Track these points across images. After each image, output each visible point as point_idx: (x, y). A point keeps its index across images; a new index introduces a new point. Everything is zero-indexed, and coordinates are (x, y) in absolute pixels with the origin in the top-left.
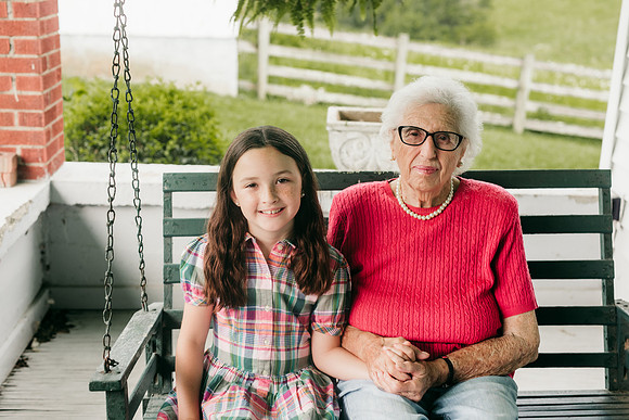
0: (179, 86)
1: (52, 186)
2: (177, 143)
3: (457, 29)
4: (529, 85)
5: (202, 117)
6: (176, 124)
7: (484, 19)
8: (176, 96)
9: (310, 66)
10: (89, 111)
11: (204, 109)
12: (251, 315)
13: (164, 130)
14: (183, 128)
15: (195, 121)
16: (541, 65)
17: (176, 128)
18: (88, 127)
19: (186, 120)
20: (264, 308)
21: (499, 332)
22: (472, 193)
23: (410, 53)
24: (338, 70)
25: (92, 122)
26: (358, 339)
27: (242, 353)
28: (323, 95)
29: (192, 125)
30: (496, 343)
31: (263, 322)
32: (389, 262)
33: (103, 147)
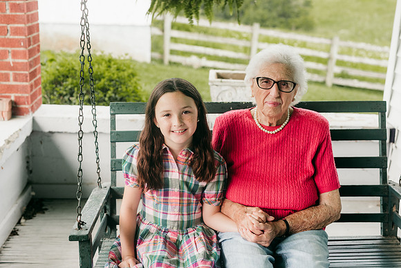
0: (115, 56)
1: (34, 120)
2: (113, 93)
3: (289, 20)
4: (336, 56)
5: (129, 76)
6: (113, 80)
7: (307, 14)
8: (113, 63)
9: (197, 44)
10: (57, 72)
11: (130, 71)
12: (166, 194)
13: (105, 85)
14: (117, 83)
15: (124, 79)
16: (343, 44)
17: (112, 83)
18: (57, 82)
19: (119, 78)
20: (174, 189)
21: (317, 203)
22: (301, 117)
23: (260, 35)
24: (215, 46)
25: (59, 79)
26: (231, 207)
27: (161, 216)
28: (205, 62)
29: (123, 81)
30: (315, 210)
31: (174, 198)
32: (250, 159)
33: (66, 95)
